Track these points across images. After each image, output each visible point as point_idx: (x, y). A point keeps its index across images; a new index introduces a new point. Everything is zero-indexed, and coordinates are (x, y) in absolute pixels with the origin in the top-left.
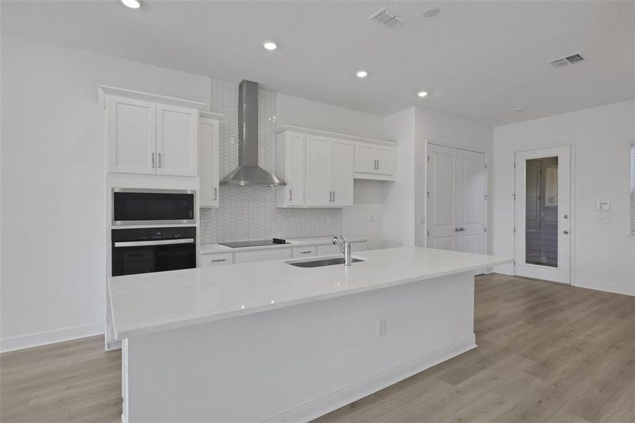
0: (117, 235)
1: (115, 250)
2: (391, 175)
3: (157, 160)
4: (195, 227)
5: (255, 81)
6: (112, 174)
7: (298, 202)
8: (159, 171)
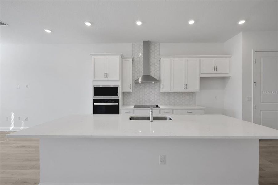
0: (95, 101)
1: (94, 105)
2: (228, 74)
3: (106, 76)
4: (119, 99)
5: (148, 40)
6: (94, 81)
7: (167, 89)
8: (107, 79)
